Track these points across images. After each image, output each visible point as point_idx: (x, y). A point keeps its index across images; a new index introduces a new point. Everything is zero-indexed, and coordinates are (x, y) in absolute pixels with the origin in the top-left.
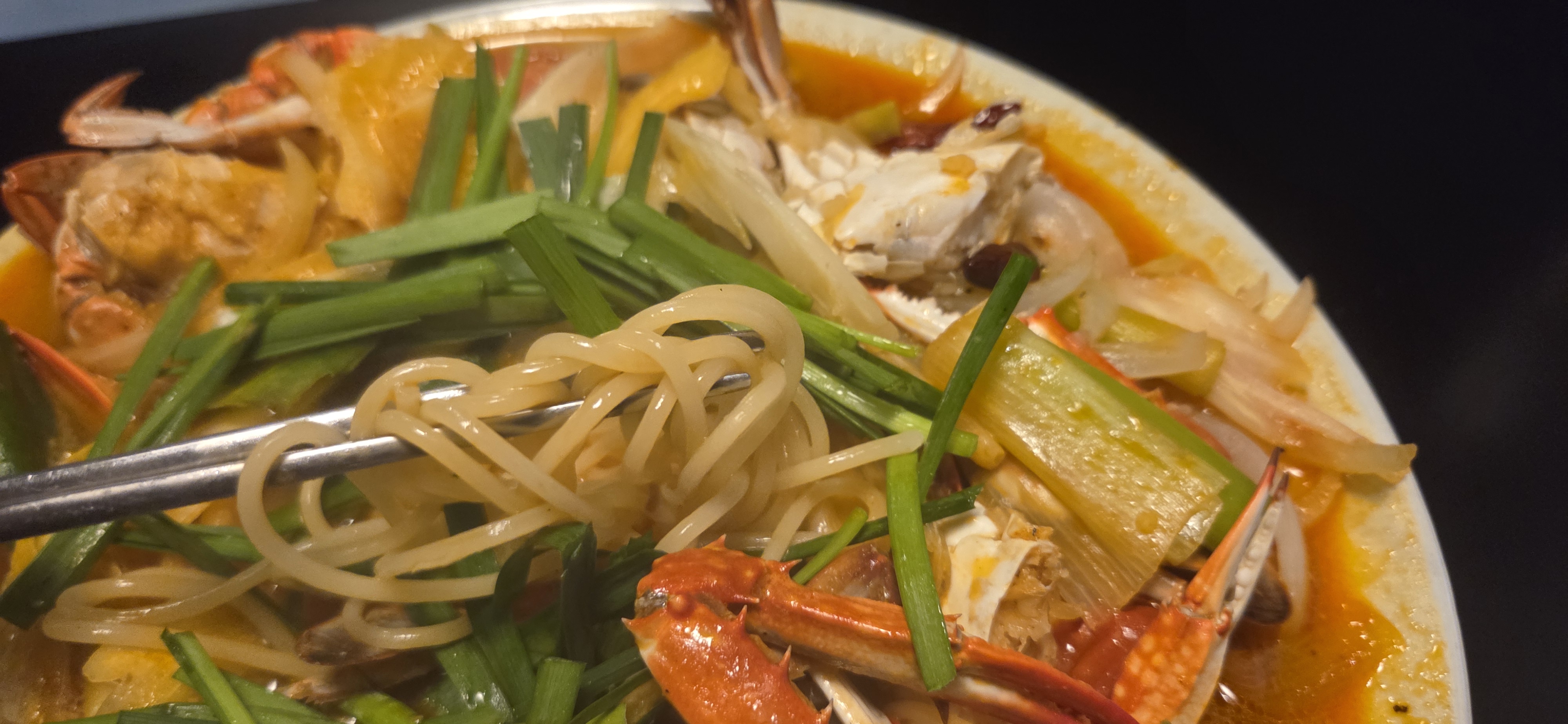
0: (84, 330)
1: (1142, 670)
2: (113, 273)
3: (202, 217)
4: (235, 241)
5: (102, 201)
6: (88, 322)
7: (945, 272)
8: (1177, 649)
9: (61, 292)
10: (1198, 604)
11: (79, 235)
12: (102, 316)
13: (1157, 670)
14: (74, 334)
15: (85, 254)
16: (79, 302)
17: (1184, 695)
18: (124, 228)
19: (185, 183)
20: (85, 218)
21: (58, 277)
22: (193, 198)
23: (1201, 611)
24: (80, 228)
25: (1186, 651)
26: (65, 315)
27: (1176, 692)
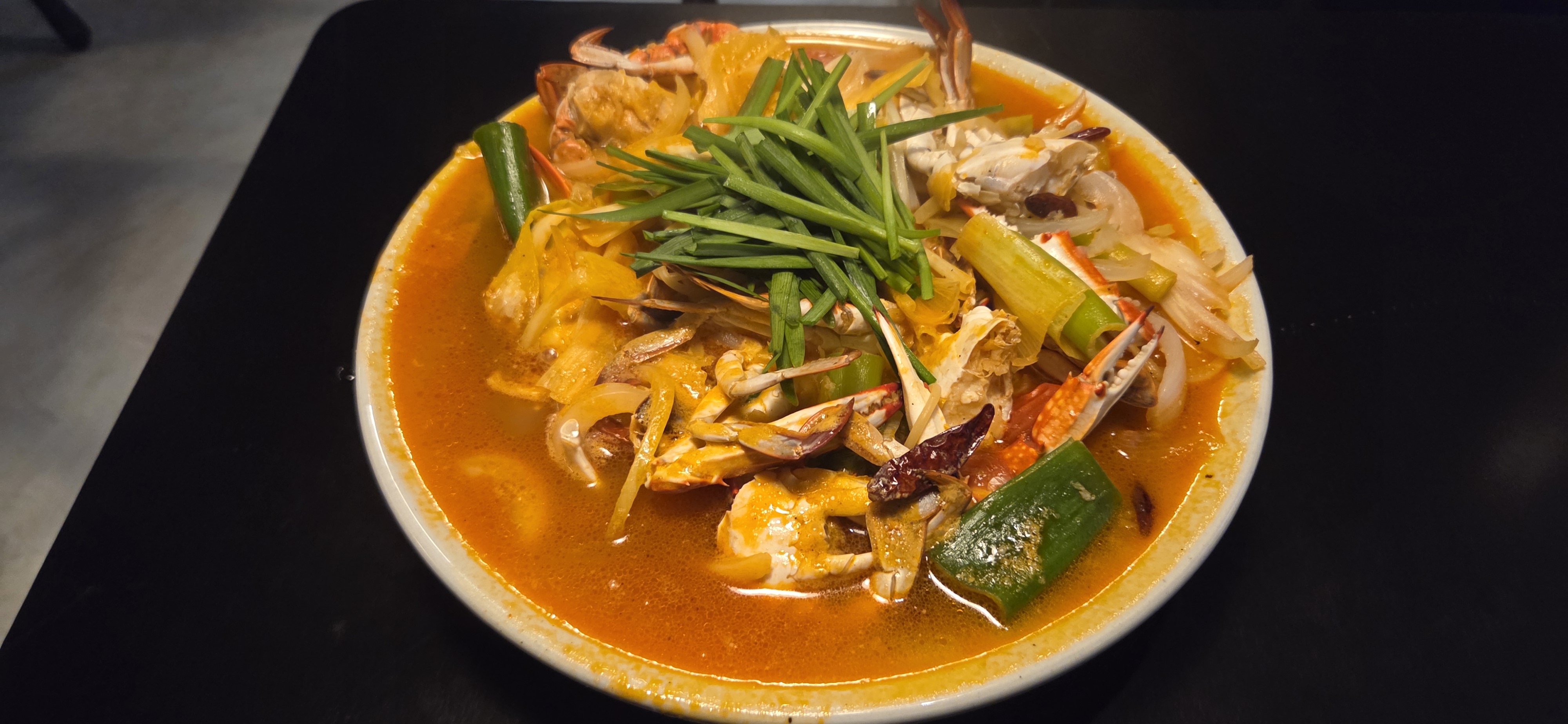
0: (561, 156)
1: (1052, 407)
2: (581, 129)
3: (631, 108)
4: (644, 124)
5: (585, 91)
6: (565, 152)
7: (1014, 202)
8: (1071, 397)
9: (555, 134)
10: (1088, 376)
11: (570, 106)
12: (571, 150)
13: (1059, 407)
14: (556, 157)
15: (571, 116)
16: (563, 140)
17: (1071, 422)
18: (592, 106)
19: (626, 88)
20: (575, 98)
21: (555, 126)
22: (628, 98)
23: (1089, 380)
24: (572, 102)
25: (1076, 399)
26: (554, 146)
27: (1067, 420)
